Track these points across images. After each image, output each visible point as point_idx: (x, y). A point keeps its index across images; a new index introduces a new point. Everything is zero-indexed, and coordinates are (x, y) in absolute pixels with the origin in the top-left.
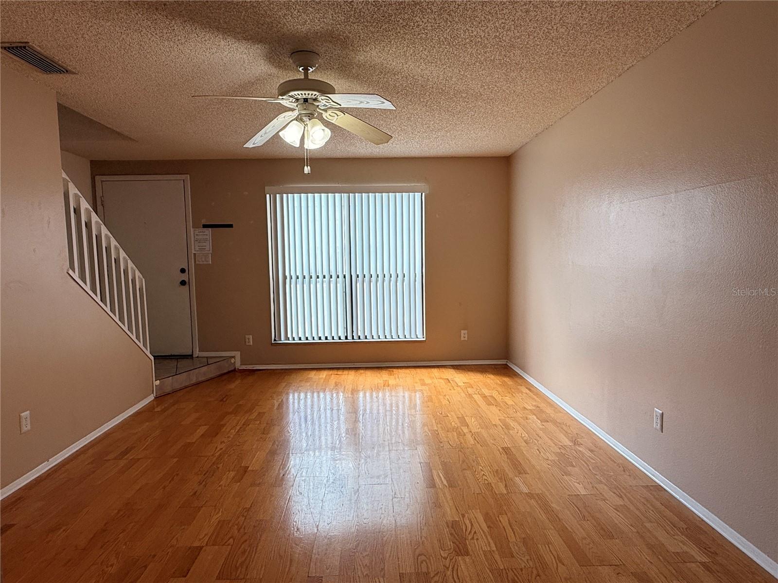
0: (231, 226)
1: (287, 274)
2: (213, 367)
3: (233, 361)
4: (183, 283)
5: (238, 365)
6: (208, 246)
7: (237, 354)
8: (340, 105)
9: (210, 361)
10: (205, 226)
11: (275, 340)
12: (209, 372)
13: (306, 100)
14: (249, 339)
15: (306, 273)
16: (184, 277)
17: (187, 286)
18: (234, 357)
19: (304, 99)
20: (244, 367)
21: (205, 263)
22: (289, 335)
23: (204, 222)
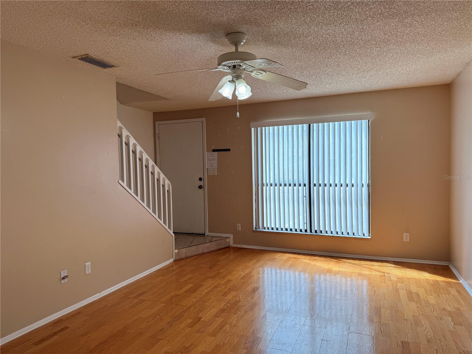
0: (229, 150)
1: (264, 182)
2: (214, 243)
3: (228, 240)
4: (200, 187)
5: (232, 244)
6: (215, 163)
7: (231, 236)
8: (255, 67)
9: (214, 239)
10: (214, 151)
11: (256, 229)
12: (212, 246)
13: (234, 67)
14: (238, 226)
15: (277, 181)
16: (201, 183)
17: (203, 189)
18: (228, 238)
19: (233, 66)
20: (235, 245)
21: (213, 174)
22: (265, 226)
23: (213, 147)
